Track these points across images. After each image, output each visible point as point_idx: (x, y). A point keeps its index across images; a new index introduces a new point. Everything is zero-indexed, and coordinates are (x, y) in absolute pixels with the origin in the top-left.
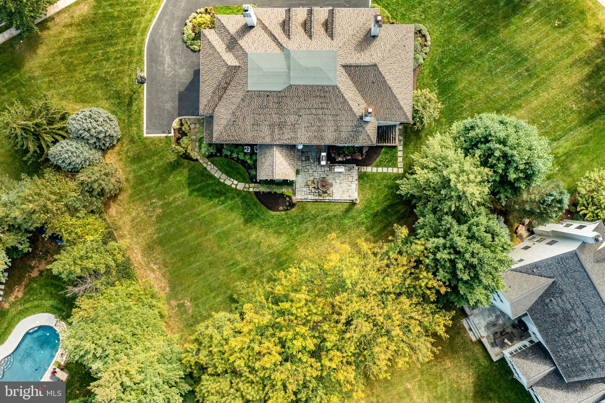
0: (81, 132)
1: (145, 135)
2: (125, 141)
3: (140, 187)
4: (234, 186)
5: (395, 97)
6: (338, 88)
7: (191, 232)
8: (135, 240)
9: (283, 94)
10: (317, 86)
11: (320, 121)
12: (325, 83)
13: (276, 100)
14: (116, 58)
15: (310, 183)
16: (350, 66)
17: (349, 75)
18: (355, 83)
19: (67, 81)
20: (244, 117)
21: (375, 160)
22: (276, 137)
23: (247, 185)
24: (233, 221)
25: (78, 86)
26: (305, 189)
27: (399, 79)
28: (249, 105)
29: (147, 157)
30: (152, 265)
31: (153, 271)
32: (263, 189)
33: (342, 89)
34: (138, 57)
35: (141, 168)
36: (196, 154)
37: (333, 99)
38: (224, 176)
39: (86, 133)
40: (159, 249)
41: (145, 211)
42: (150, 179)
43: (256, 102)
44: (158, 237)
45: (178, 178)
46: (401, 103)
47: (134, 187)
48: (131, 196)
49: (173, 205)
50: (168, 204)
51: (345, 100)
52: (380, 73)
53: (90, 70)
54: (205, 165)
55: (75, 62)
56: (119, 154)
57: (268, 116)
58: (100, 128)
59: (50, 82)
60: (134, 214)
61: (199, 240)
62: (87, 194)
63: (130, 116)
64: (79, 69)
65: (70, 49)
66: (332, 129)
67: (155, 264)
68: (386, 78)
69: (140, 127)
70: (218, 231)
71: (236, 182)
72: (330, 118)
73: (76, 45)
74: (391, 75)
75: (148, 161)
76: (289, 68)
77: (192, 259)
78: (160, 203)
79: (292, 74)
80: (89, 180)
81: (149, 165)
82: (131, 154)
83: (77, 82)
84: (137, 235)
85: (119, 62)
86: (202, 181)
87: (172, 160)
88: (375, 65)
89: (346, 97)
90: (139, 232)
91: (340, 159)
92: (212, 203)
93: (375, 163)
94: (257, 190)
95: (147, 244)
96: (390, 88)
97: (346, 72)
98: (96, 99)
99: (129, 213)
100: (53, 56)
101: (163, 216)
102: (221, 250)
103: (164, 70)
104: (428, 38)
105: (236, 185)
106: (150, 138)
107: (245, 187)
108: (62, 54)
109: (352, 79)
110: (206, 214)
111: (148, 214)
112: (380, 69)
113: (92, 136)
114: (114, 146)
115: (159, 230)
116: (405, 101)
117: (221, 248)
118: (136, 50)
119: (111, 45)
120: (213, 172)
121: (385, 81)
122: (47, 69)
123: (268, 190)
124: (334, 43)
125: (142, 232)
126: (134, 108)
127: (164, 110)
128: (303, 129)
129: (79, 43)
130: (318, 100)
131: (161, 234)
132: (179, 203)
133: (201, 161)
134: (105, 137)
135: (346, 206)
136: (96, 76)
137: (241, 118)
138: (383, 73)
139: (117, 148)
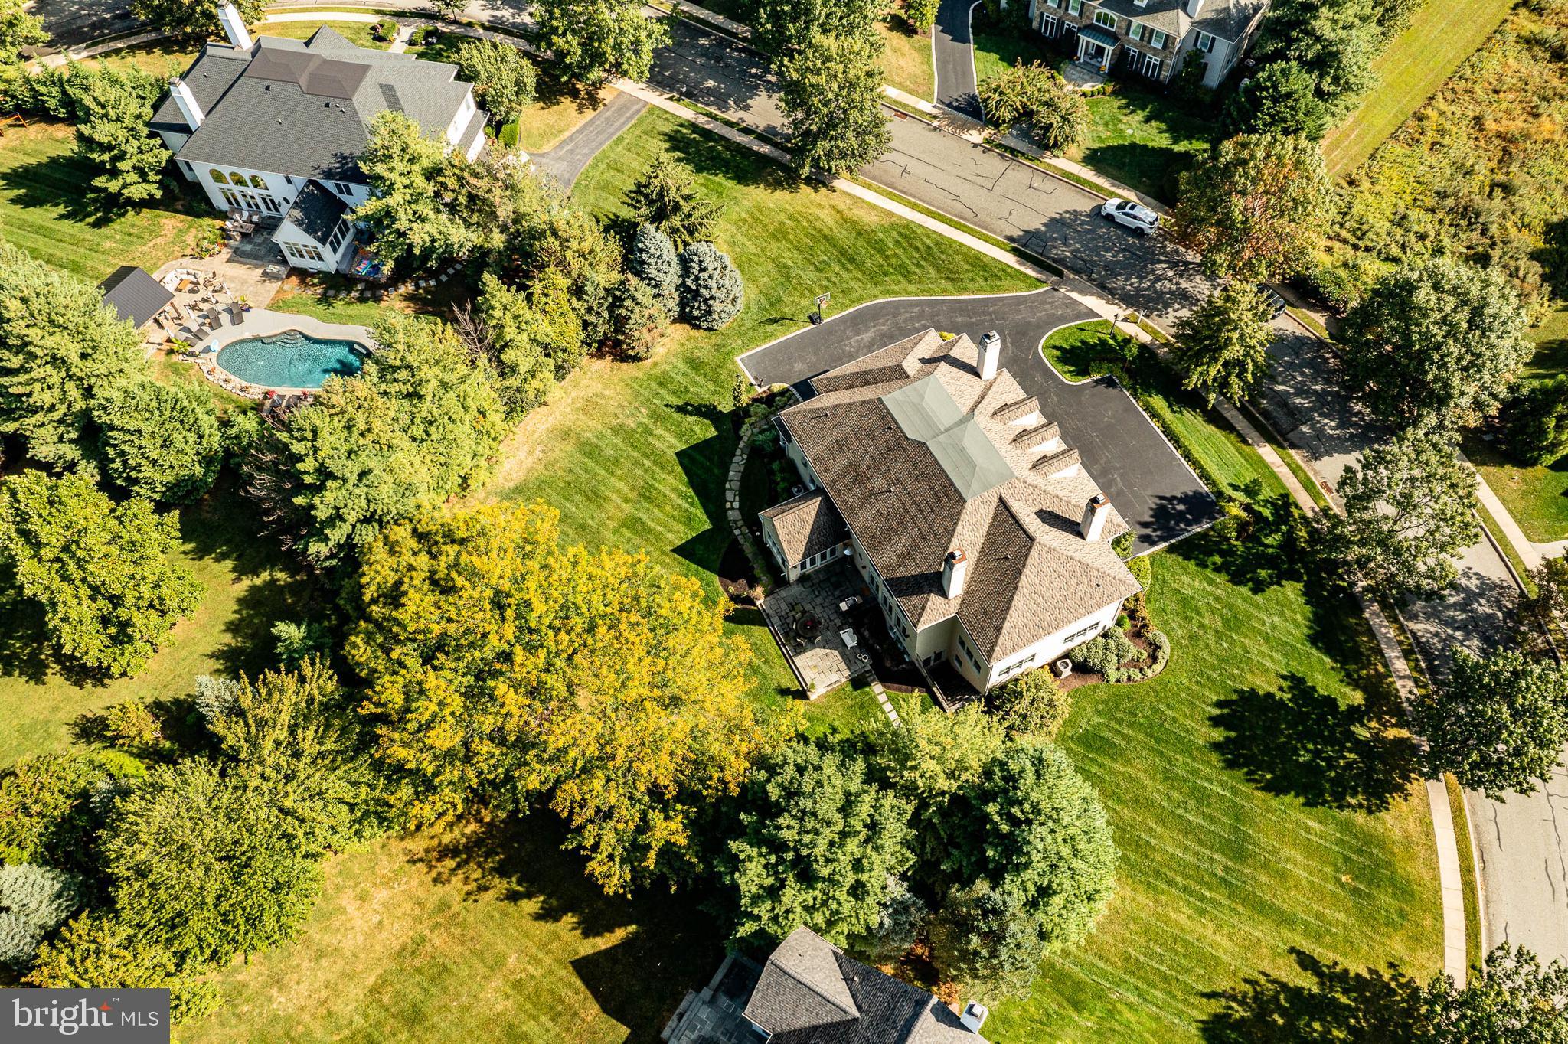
0: (696, 259)
1: (737, 359)
2: (714, 339)
3: (653, 385)
4: (728, 505)
5: (1008, 608)
6: (963, 507)
7: (621, 479)
8: (569, 410)
9: (905, 444)
10: (948, 477)
11: (901, 522)
12: (958, 484)
13: (891, 443)
14: (828, 279)
15: (799, 608)
16: (1007, 508)
17: (994, 517)
18: (989, 533)
19: (757, 238)
20: (840, 424)
21: (900, 690)
22: (839, 486)
23: (740, 523)
24: (670, 531)
25: (759, 252)
26: (784, 606)
27: (1041, 601)
28: (862, 415)
29: (705, 375)
30: (539, 448)
31: (531, 453)
32: (748, 549)
33: (966, 516)
34: (847, 302)
35: (684, 374)
36: (749, 433)
37: (944, 513)
38: (736, 485)
39: (697, 266)
40: (570, 447)
41: (620, 406)
42: (674, 393)
43: (872, 421)
44: (588, 439)
45: (696, 428)
46: (1007, 626)
47: (650, 377)
48: (634, 379)
49: (650, 439)
50: (647, 431)
51: (954, 530)
52: (1027, 556)
53: (788, 257)
54: (738, 452)
55: (791, 237)
56: (690, 339)
57: (862, 450)
58: (715, 286)
59: (745, 221)
60: (607, 393)
61: (614, 496)
62: (610, 299)
63: (753, 329)
64: (784, 244)
65: (805, 224)
66: (901, 549)
67: (543, 451)
68: (1026, 571)
69: (745, 346)
70: (642, 516)
71: (736, 505)
72: (915, 532)
73: (815, 228)
74: (1037, 581)
75: (700, 379)
76: (946, 430)
77: (577, 498)
78: (645, 421)
79: (941, 438)
80: (632, 289)
81: (695, 383)
82: (698, 353)
83: (763, 250)
84: (578, 409)
85: (825, 283)
86: (710, 460)
87: (719, 408)
88: (1032, 540)
89: (959, 528)
90: (585, 411)
91: (867, 633)
92: (684, 489)
93: (893, 693)
94: (741, 541)
95: (569, 429)
96: (1016, 588)
97: (996, 510)
98: (754, 280)
99: (606, 385)
100: (785, 211)
101: (627, 433)
102: (614, 534)
103: (848, 338)
104: (1158, 667)
105: (732, 508)
106: (737, 366)
107: (735, 522)
108: (791, 218)
109: (992, 525)
110: (661, 487)
111: (619, 411)
112: (1033, 552)
113: (697, 278)
114: (697, 327)
115: (601, 436)
116: (1014, 631)
117: (615, 532)
118: (855, 295)
119: (843, 266)
120: (733, 467)
121: (1020, 573)
122: (760, 211)
123: (750, 556)
124: (1028, 473)
125: (585, 414)
126: (770, 328)
127: (791, 364)
128: (874, 510)
129: (820, 231)
130: (928, 494)
131: (595, 441)
132: (658, 445)
133: (741, 444)
134: (706, 301)
135: (795, 686)
136: (786, 266)
137: (838, 419)
138: (1030, 561)
139: (695, 333)
